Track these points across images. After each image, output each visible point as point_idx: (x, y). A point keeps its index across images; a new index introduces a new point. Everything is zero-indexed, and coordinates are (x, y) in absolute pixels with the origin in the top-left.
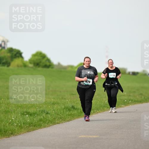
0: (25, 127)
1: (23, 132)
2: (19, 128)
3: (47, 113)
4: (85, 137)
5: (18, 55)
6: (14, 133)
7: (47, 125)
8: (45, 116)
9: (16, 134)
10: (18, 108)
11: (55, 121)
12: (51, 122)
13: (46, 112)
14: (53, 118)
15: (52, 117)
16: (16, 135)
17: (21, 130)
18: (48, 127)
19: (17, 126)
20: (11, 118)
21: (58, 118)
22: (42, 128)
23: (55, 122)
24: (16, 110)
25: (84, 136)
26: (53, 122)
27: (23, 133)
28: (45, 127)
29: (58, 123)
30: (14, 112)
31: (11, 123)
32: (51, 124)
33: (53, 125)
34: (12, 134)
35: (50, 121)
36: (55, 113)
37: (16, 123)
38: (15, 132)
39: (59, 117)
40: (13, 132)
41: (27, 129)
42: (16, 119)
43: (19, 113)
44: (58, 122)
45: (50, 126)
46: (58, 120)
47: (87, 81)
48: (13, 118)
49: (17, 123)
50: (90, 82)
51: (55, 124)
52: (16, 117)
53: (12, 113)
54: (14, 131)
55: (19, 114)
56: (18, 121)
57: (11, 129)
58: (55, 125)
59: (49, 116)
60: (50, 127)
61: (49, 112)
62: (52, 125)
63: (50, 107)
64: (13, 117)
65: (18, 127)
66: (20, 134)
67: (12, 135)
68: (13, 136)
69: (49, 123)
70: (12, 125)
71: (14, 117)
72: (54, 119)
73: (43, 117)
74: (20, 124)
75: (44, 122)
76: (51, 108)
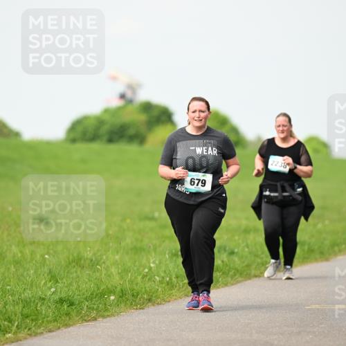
0: (180, 285)
1: (174, 297)
2: (166, 287)
3: (232, 253)
4: (318, 309)
5: (164, 118)
6: (154, 298)
7: (230, 279)
8: (225, 259)
9: (159, 300)
10: (164, 241)
11: (249, 272)
12: (241, 274)
13: (230, 251)
14: (246, 263)
15: (244, 262)
16: (158, 304)
17: (169, 292)
18: (233, 285)
19: (161, 282)
20: (148, 265)
21: (258, 264)
22: (218, 288)
23: (250, 275)
24: (160, 246)
25: (317, 306)
26: (245, 273)
27: (175, 299)
28: (226, 285)
29: (256, 276)
30: (155, 250)
31: (148, 277)
32: (240, 279)
33: (246, 280)
34: (150, 300)
35: (238, 271)
36: (250, 253)
37: (158, 276)
38: (157, 297)
39: (259, 261)
40: (152, 296)
41: (185, 290)
42: (158, 267)
43: (167, 252)
44: (258, 273)
45: (238, 282)
46: (256, 268)
47: (196, 182)
48: (152, 265)
49: (162, 274)
50: (204, 183)
51: (250, 279)
52: (160, 263)
53: (149, 252)
54: (153, 293)
55: (165, 255)
56: (165, 271)
57: (148, 289)
58: (249, 281)
59: (236, 259)
60: (239, 285)
61: (236, 250)
62: (243, 281)
63: (239, 239)
64: (152, 261)
65: (164, 285)
66: (169, 301)
67: (150, 304)
68: (153, 305)
69: (235, 275)
70: (149, 279)
71: (154, 262)
72: (248, 266)
73: (223, 261)
74: (168, 279)
75: (223, 273)
76: (240, 241)
